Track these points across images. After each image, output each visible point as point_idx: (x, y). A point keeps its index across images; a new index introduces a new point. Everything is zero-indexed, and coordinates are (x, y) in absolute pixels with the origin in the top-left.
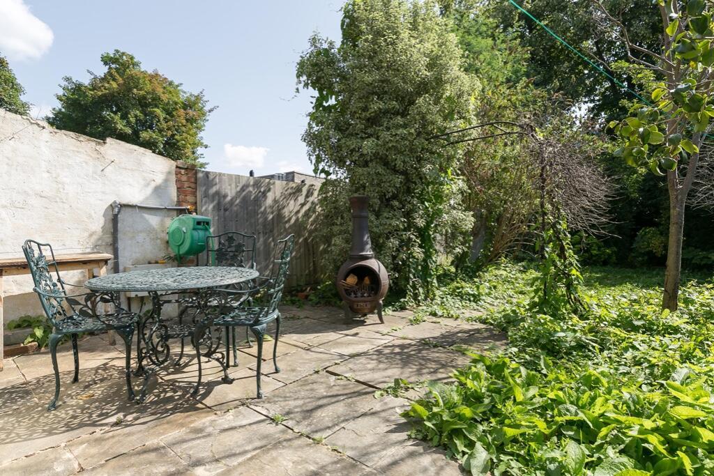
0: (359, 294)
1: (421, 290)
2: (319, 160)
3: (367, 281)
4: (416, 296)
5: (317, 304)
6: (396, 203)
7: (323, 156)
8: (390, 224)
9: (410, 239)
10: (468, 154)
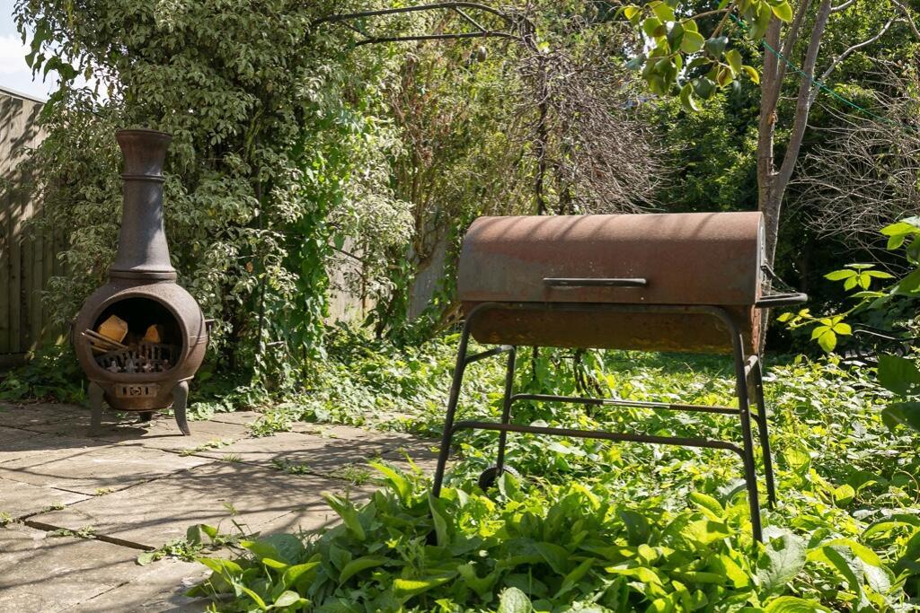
0: (131, 366)
1: (288, 370)
2: (43, 33)
3: (153, 335)
4: (273, 383)
5: (23, 397)
6: (234, 159)
7: (58, 26)
8: (219, 208)
9: (263, 246)
10: (409, 69)
